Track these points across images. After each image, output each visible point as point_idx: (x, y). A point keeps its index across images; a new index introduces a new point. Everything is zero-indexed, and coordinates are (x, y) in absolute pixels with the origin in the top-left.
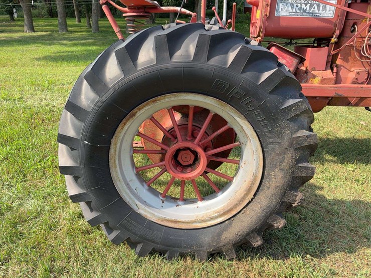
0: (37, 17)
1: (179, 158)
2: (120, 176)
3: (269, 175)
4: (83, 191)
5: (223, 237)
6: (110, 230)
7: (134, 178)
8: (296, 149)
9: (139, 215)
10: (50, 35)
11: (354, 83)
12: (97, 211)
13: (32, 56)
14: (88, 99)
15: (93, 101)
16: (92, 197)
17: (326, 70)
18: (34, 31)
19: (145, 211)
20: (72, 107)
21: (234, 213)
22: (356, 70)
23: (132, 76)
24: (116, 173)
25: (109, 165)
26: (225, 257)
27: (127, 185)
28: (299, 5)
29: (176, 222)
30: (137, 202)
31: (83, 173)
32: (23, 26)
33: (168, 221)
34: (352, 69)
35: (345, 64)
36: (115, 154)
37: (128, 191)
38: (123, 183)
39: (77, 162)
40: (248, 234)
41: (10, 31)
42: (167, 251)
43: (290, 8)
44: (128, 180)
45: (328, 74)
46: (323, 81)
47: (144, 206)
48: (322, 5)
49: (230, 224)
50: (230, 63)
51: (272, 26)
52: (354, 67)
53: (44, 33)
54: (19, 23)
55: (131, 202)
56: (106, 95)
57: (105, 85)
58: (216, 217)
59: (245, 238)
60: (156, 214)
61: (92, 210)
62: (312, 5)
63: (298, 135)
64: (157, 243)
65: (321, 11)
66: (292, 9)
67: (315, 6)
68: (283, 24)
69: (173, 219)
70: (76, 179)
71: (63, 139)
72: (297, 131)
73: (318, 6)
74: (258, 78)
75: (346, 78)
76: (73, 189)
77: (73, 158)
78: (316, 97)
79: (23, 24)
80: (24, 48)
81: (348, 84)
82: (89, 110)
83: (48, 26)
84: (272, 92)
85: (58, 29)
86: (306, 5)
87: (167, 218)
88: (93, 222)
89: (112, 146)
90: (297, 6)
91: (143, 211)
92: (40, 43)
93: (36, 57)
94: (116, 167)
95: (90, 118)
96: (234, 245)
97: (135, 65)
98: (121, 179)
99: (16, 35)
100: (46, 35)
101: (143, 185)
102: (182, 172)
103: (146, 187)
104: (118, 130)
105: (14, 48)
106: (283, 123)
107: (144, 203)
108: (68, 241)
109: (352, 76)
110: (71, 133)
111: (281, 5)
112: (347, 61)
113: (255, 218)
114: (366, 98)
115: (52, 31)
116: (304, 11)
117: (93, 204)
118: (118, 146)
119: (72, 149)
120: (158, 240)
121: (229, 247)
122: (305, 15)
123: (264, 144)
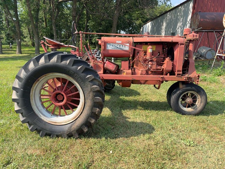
0: (25, 46)
1: (57, 98)
2: (34, 103)
3: (87, 102)
4: (20, 109)
5: (72, 127)
6: (30, 125)
7: (40, 105)
8: (93, 92)
9: (41, 119)
10: (29, 56)
11: (141, 75)
12: (25, 117)
13: (17, 66)
14: (23, 74)
15: (25, 75)
16: (23, 111)
17: (129, 69)
18: (21, 54)
19: (44, 118)
20: (18, 77)
21: (76, 118)
22: (141, 70)
23: (37, 67)
24: (32, 102)
25: (30, 99)
26: (74, 137)
27: (37, 107)
28: (115, 46)
29: (55, 123)
30: (41, 114)
31: (20, 102)
32: (16, 51)
33: (52, 122)
34: (140, 69)
35: (137, 67)
36: (32, 95)
37: (37, 110)
38: (35, 106)
39: (18, 97)
40: (81, 126)
41: (9, 54)
42: (51, 134)
43: (112, 46)
44: (38, 106)
45: (130, 71)
46: (127, 73)
47: (43, 116)
48: (124, 46)
49: (75, 122)
50: (68, 63)
51: (106, 53)
52: (141, 68)
53: (26, 55)
54: (14, 49)
55: (38, 114)
56: (29, 73)
57: (29, 70)
58: (71, 120)
59: (80, 128)
60: (48, 119)
61: (23, 117)
62: (120, 46)
63: (93, 87)
64: (47, 131)
65: (124, 48)
66: (113, 47)
67: (121, 46)
68: (110, 52)
69: (54, 121)
70: (18, 103)
71: (14, 88)
72: (93, 86)
73: (123, 46)
74: (77, 68)
75: (138, 73)
76: (16, 108)
77: (17, 95)
78: (125, 80)
79: (16, 50)
80: (14, 62)
81: (139, 75)
82: (23, 78)
83: (30, 51)
84: (82, 73)
85: (35, 52)
86: (118, 45)
87: (52, 121)
88: (23, 122)
89: (31, 92)
90: (114, 46)
91: (43, 118)
92: (23, 59)
93: (19, 66)
94: (33, 100)
95: (23, 81)
96: (77, 131)
97: (38, 64)
98: (35, 105)
99: (10, 56)
100: (28, 56)
101: (44, 109)
102: (58, 103)
103: (46, 110)
104: (33, 85)
105: (8, 62)
106: (87, 83)
107: (44, 115)
108: (14, 132)
109: (140, 72)
110: (17, 86)
111: (108, 45)
112: (138, 66)
113: (83, 119)
114: (148, 80)
115: (31, 54)
116: (117, 48)
117: (23, 114)
118: (34, 91)
119: (17, 92)
120: (48, 130)
121: (75, 132)
122: (118, 49)
123: (84, 90)
